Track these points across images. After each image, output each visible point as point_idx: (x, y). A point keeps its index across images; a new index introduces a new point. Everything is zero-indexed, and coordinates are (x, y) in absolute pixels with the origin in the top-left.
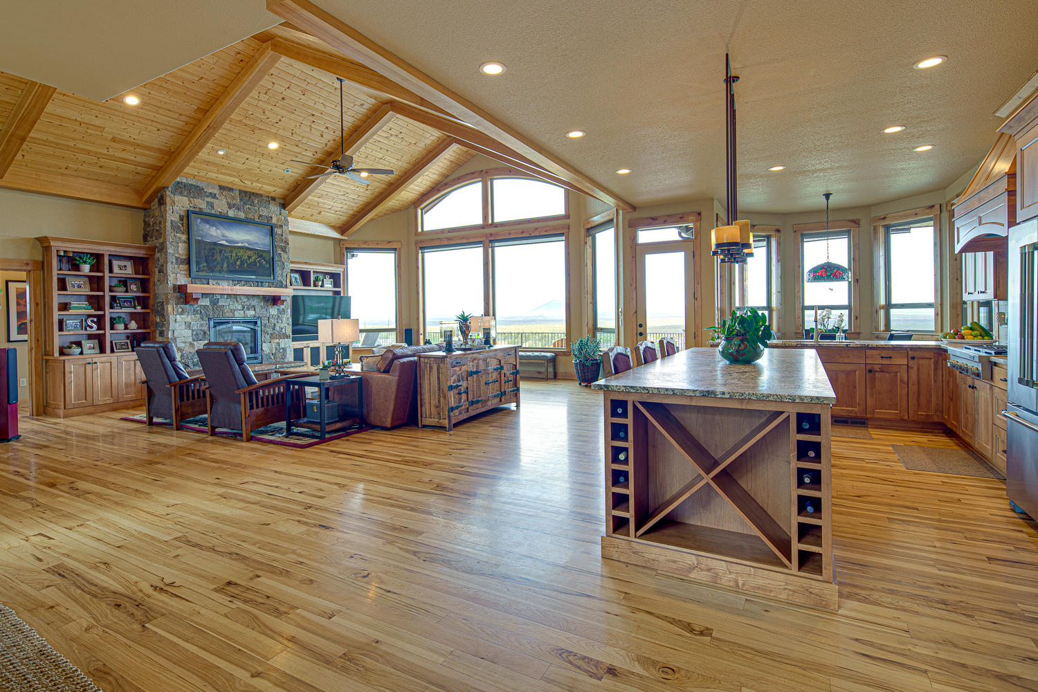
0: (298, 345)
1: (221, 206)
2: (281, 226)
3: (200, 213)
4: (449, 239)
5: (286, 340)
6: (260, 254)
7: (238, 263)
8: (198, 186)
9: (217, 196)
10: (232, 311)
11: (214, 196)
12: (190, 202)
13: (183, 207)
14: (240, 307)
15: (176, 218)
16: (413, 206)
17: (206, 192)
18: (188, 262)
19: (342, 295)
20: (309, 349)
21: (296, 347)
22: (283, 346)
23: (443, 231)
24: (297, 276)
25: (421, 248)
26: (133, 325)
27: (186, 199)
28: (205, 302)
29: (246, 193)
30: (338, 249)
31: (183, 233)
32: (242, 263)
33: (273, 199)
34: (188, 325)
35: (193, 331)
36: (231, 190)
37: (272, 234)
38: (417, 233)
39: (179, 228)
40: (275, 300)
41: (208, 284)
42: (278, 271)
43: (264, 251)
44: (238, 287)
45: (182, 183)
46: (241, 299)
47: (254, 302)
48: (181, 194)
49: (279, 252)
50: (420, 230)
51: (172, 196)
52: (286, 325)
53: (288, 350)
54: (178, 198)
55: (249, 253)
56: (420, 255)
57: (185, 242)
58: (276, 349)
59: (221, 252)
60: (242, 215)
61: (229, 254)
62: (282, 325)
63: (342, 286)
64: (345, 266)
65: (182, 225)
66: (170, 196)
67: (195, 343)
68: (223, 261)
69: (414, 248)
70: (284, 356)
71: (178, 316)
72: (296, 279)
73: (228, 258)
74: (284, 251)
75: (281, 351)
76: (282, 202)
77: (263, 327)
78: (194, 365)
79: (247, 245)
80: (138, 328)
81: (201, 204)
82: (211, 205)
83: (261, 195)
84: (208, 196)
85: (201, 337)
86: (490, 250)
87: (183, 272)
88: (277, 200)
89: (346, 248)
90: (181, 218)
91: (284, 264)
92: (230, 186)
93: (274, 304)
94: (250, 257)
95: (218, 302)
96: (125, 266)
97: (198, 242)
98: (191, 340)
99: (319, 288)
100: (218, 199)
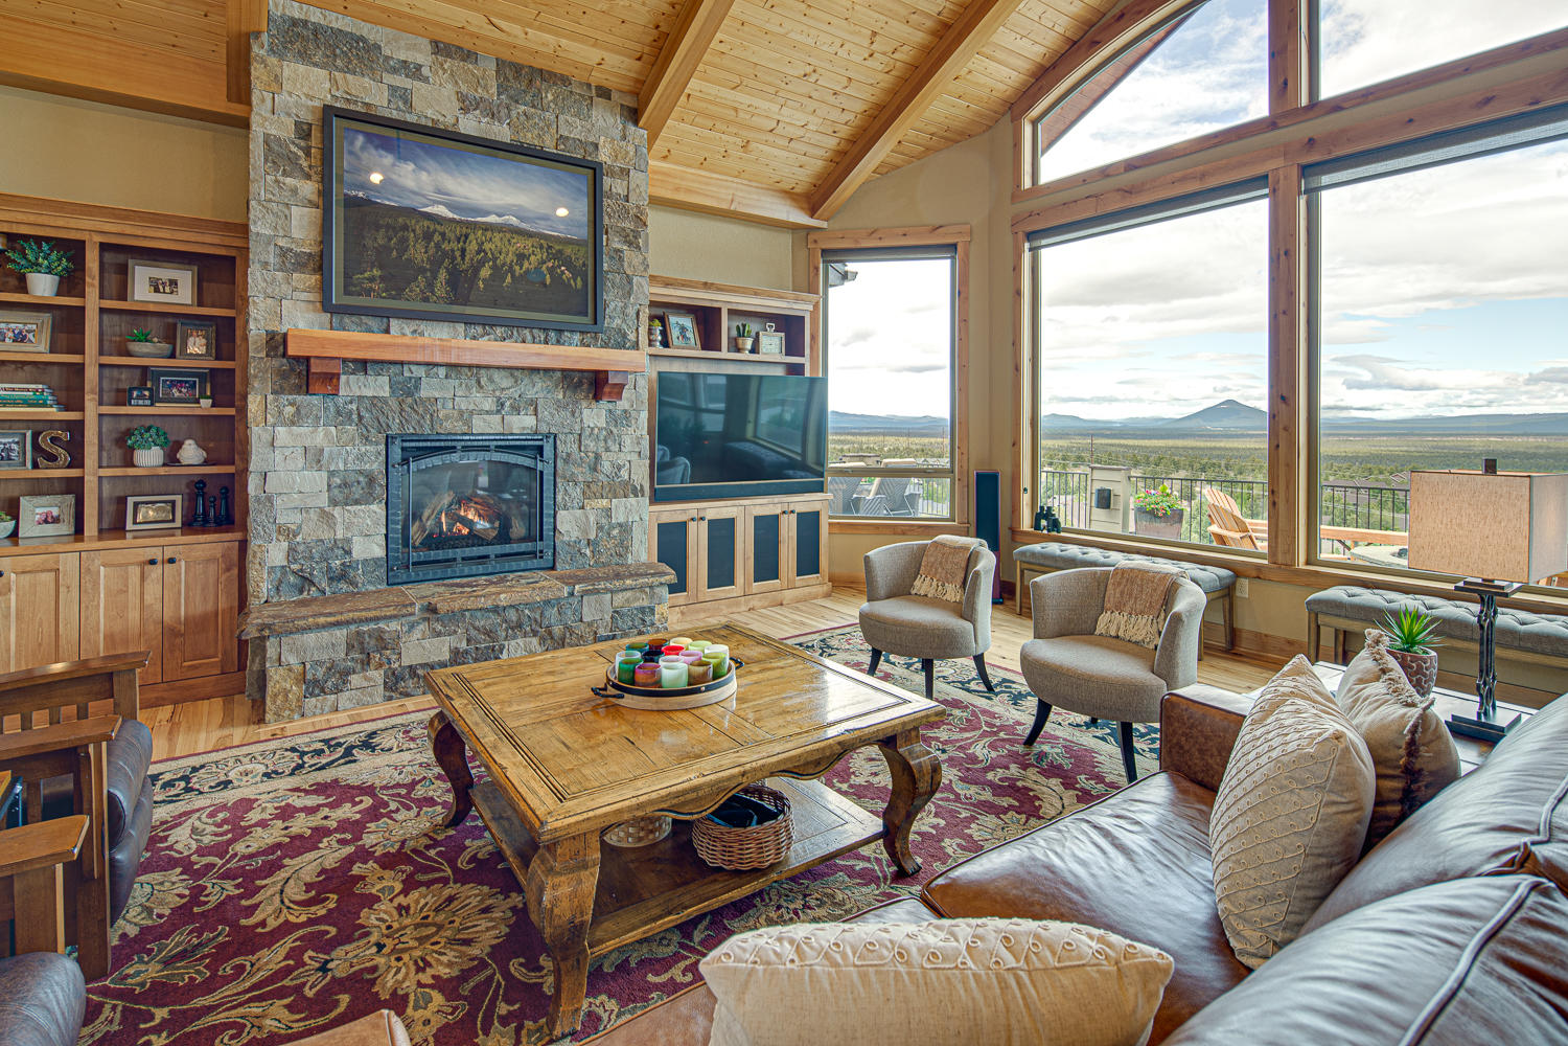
0: (672, 512)
1: (436, 102)
2: (625, 172)
3: (367, 119)
4: (1128, 191)
5: (632, 500)
6: (554, 248)
7: (485, 272)
8: (362, 39)
9: (425, 71)
10: (465, 416)
11: (414, 71)
12: (334, 81)
13: (312, 98)
14: (489, 404)
15: (284, 129)
16: (1008, 117)
17: (387, 58)
18: (319, 263)
19: (807, 374)
20: (705, 525)
21: (666, 519)
22: (622, 520)
23: (1105, 172)
24: (687, 322)
25: (1030, 236)
26: (191, 453)
27: (323, 73)
28: (377, 386)
29: (517, 68)
30: (803, 254)
31: (308, 177)
32: (498, 272)
33: (604, 93)
34: (315, 458)
35: (332, 474)
36: (469, 56)
37: (596, 196)
38: (1017, 194)
39: (292, 160)
40: (597, 384)
41: (387, 331)
42: (612, 300)
43: (569, 242)
44: (483, 342)
45: (305, 23)
46: (491, 380)
47: (536, 389)
48: (304, 56)
49: (619, 246)
50: (1027, 183)
51: (273, 60)
52: (634, 457)
53: (637, 532)
54: (292, 70)
55: (521, 244)
56: (1027, 257)
57: (312, 205)
58: (600, 528)
59: (428, 236)
60: (502, 133)
61: (454, 245)
62: (622, 459)
63: (807, 351)
64: (819, 298)
65: (308, 154)
66: (263, 62)
67: (337, 512)
68: (436, 264)
69: (1009, 238)
70: (624, 546)
71: (280, 430)
72: (683, 329)
73: (454, 258)
74: (630, 244)
75: (615, 532)
76: (629, 102)
77: (560, 463)
78: (331, 579)
79: (514, 221)
80: (206, 463)
81: (373, 93)
82: (405, 97)
83: (565, 80)
84: (394, 71)
85: (357, 492)
86: (1303, 201)
87: (304, 296)
88: (615, 96)
89: (824, 252)
90: (303, 131)
91: (630, 282)
92: (467, 44)
93: (597, 397)
94: (521, 257)
95: (417, 388)
96: (173, 283)
97: (351, 203)
98: (323, 501)
99: (746, 356)
100: (426, 80)
